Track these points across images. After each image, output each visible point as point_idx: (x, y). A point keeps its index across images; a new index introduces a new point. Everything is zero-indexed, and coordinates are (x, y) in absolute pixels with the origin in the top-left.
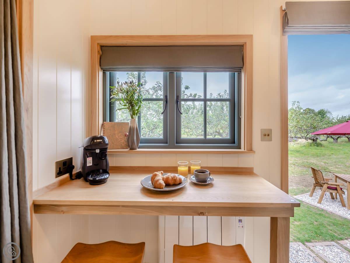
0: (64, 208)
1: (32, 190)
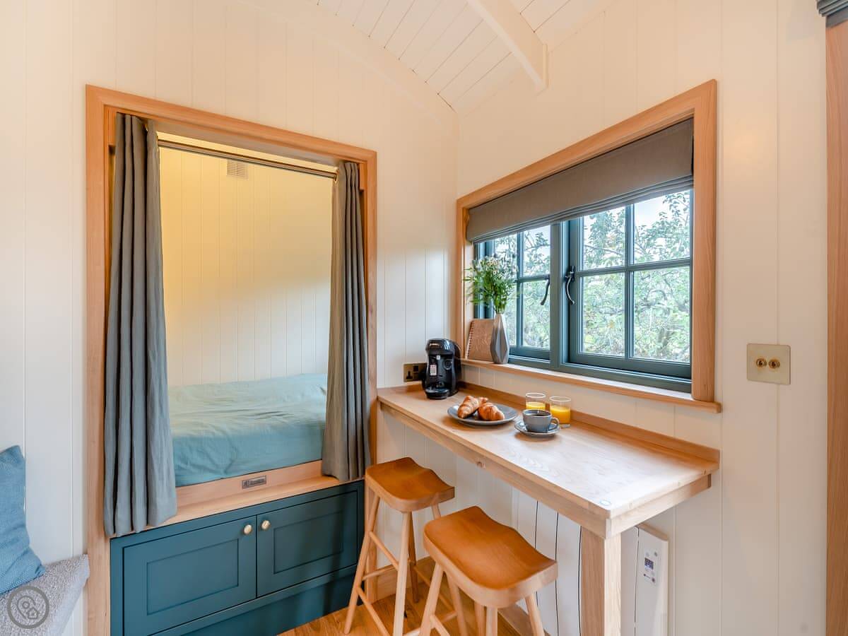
0: (393, 411)
1: (376, 385)
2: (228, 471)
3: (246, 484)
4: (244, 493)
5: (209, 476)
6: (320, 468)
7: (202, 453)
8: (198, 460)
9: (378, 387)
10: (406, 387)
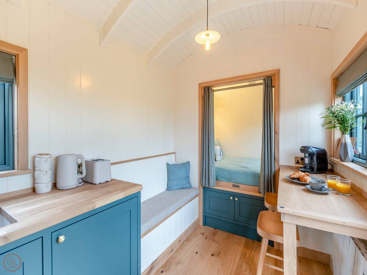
1: (279, 164)
2: (229, 180)
3: (234, 186)
4: (233, 188)
5: (224, 180)
6: (258, 189)
7: (223, 173)
8: (222, 175)
9: (280, 164)
10: (296, 166)
